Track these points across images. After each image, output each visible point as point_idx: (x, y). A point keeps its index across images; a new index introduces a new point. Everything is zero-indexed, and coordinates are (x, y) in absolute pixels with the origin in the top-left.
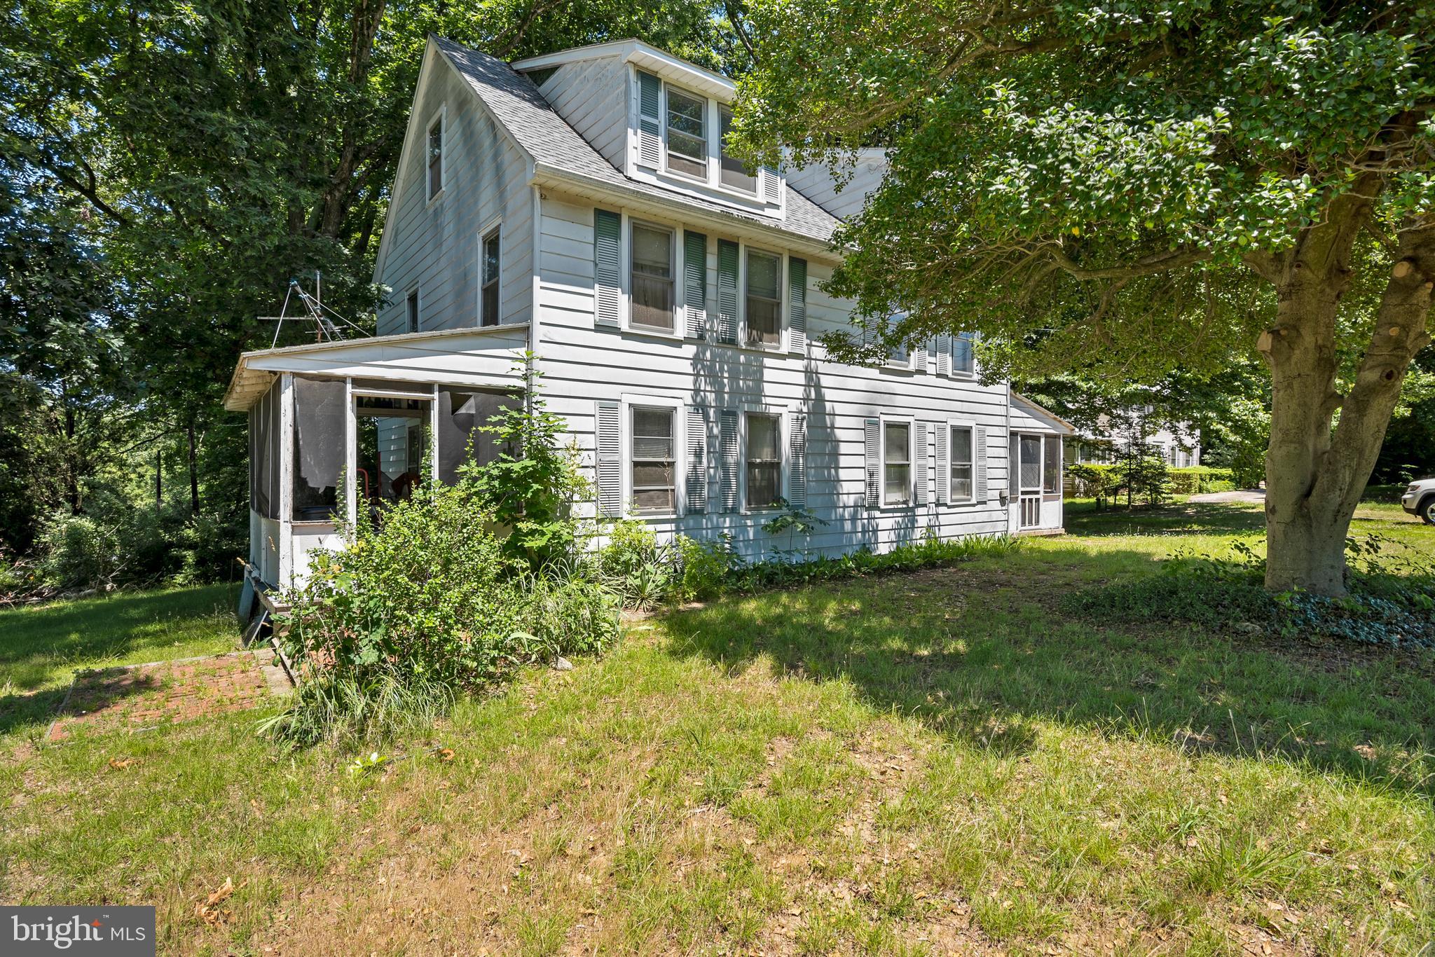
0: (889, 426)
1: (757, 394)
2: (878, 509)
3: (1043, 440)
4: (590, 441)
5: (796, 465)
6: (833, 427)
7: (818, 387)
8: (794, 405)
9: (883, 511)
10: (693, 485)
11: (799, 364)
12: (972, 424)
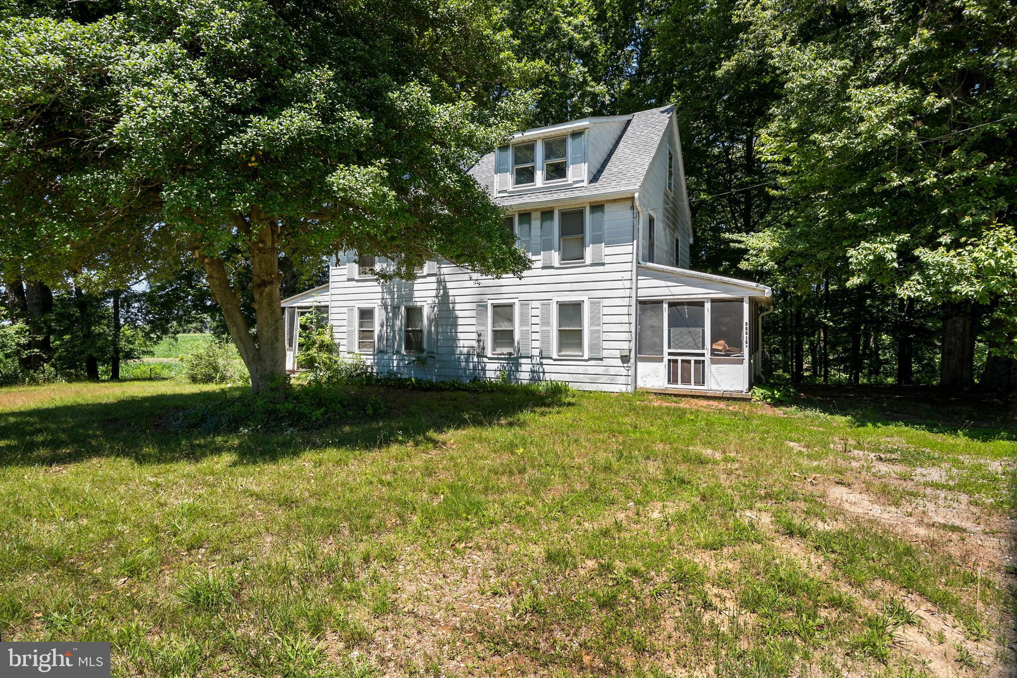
0: (495, 306)
1: (410, 297)
2: (486, 357)
3: (708, 306)
4: (345, 323)
5: (429, 331)
6: (454, 310)
7: (445, 288)
8: (430, 301)
9: (490, 359)
10: (380, 338)
11: (434, 279)
12: (585, 298)
